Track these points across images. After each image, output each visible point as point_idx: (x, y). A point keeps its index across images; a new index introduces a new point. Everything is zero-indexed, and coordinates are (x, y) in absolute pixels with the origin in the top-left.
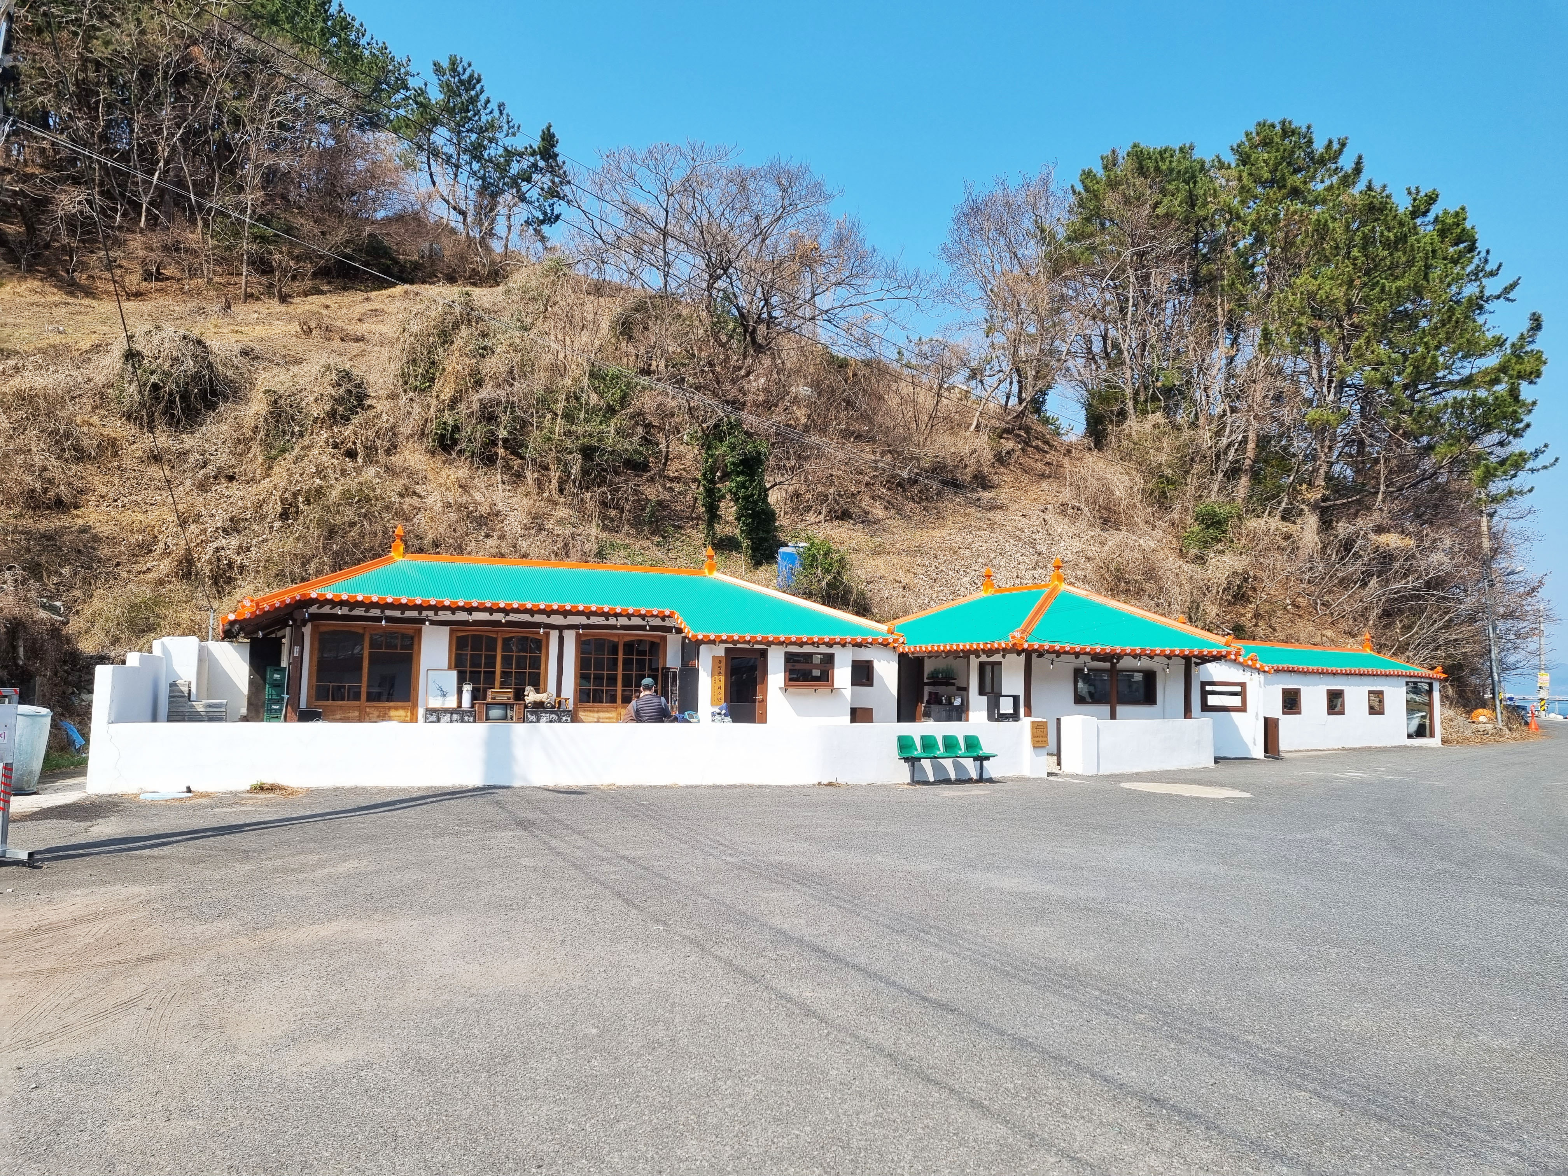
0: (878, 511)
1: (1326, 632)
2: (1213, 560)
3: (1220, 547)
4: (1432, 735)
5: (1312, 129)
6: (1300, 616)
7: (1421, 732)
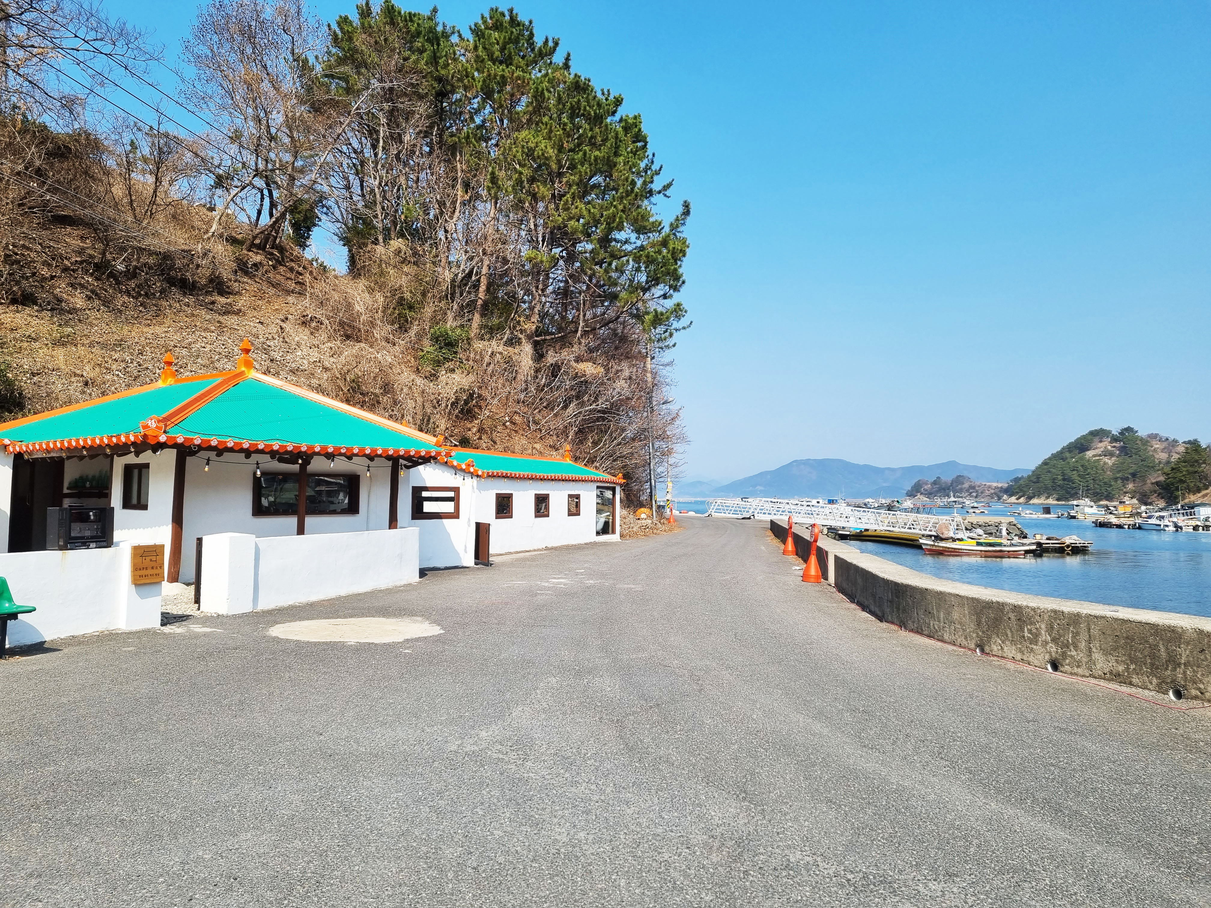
0: (78, 300)
1: (536, 446)
2: (443, 376)
3: (450, 365)
4: (614, 532)
5: (533, 25)
6: (516, 432)
7: (606, 529)
